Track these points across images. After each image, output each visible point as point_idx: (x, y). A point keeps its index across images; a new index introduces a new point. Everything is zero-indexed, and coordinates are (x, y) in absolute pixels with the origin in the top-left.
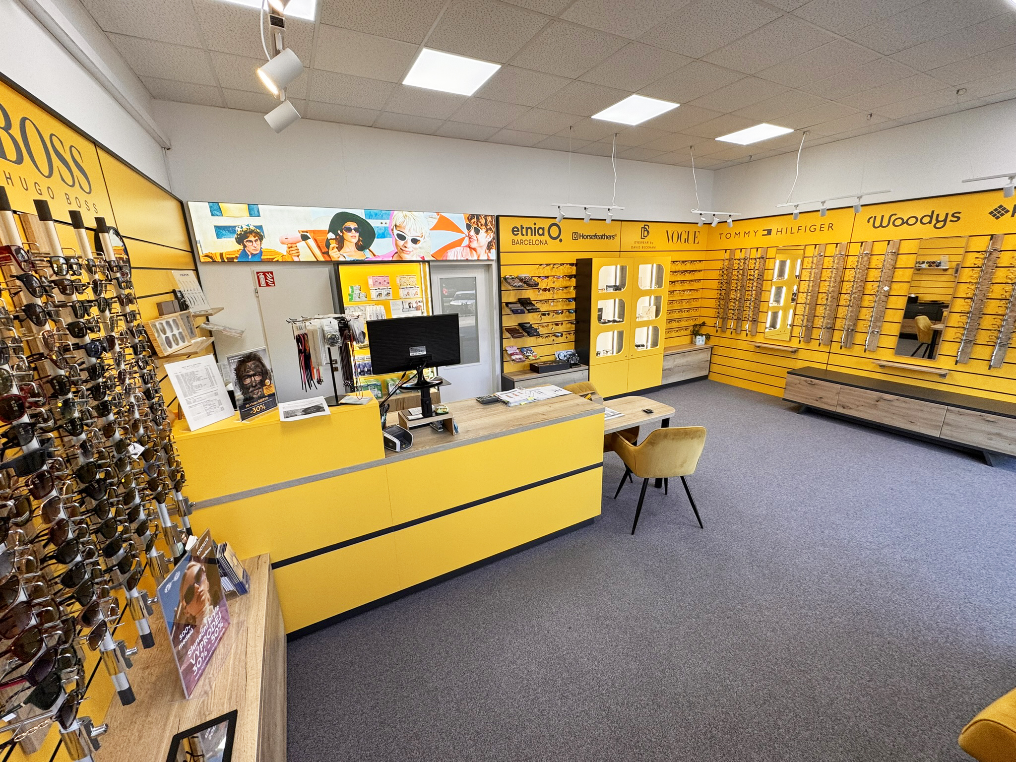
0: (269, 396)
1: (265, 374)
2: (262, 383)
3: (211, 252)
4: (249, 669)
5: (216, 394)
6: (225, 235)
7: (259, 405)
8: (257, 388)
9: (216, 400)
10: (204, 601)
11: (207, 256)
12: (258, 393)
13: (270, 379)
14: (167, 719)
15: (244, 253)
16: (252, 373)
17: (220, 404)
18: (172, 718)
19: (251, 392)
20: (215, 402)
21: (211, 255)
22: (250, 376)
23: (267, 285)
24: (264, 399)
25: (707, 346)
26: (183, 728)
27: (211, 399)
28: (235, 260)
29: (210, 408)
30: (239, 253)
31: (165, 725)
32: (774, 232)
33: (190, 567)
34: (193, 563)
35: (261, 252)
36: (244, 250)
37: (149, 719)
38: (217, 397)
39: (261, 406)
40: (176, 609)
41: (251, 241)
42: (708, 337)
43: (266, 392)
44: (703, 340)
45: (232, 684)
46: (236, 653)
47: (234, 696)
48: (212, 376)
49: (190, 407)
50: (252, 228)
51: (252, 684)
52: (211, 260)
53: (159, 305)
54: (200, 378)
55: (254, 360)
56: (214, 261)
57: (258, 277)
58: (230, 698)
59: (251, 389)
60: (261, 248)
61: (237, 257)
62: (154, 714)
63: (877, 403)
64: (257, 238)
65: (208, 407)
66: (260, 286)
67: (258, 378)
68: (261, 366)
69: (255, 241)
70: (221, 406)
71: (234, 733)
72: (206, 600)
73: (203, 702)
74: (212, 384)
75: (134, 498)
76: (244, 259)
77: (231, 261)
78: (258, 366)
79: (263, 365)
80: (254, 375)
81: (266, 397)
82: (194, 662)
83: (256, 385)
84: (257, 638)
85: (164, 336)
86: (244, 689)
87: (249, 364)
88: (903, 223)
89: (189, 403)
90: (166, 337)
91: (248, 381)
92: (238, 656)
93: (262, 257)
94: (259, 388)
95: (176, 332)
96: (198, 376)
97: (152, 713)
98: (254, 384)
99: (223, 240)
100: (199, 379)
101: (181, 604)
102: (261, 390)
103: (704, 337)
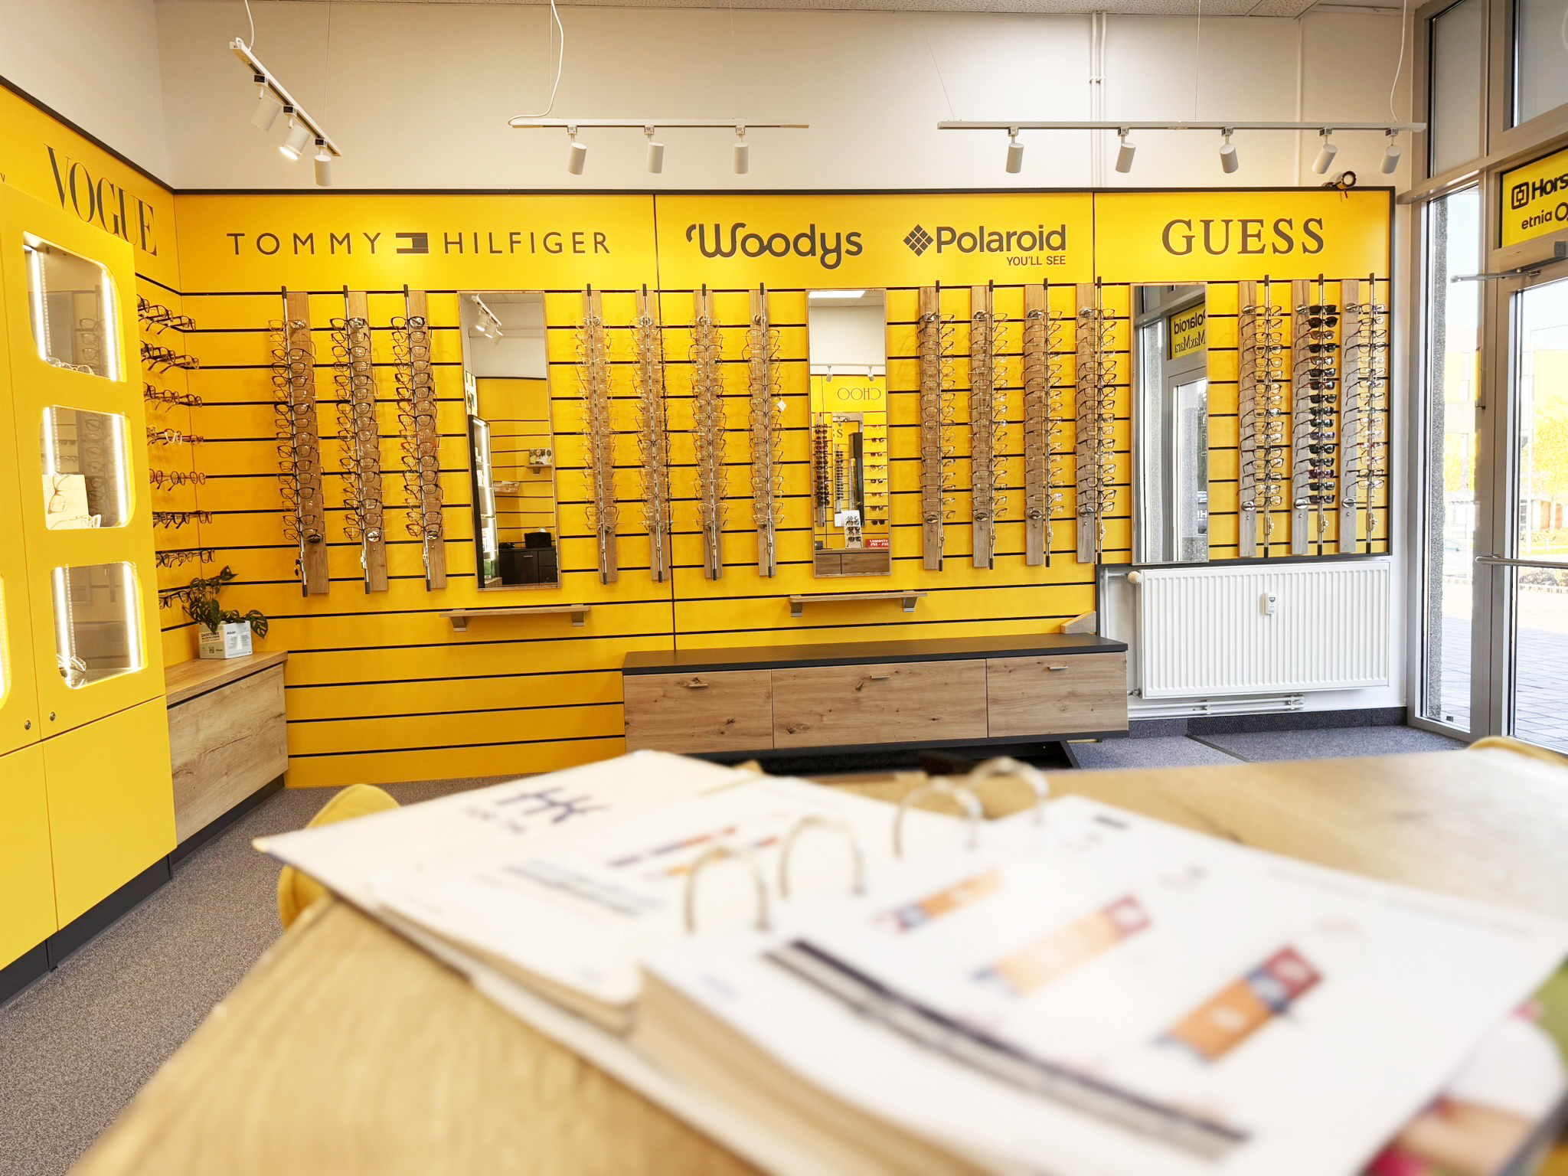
25: (266, 658)
32: (435, 243)
42: (259, 624)
44: (244, 638)
63: (860, 695)
88: (762, 250)
103: (248, 623)
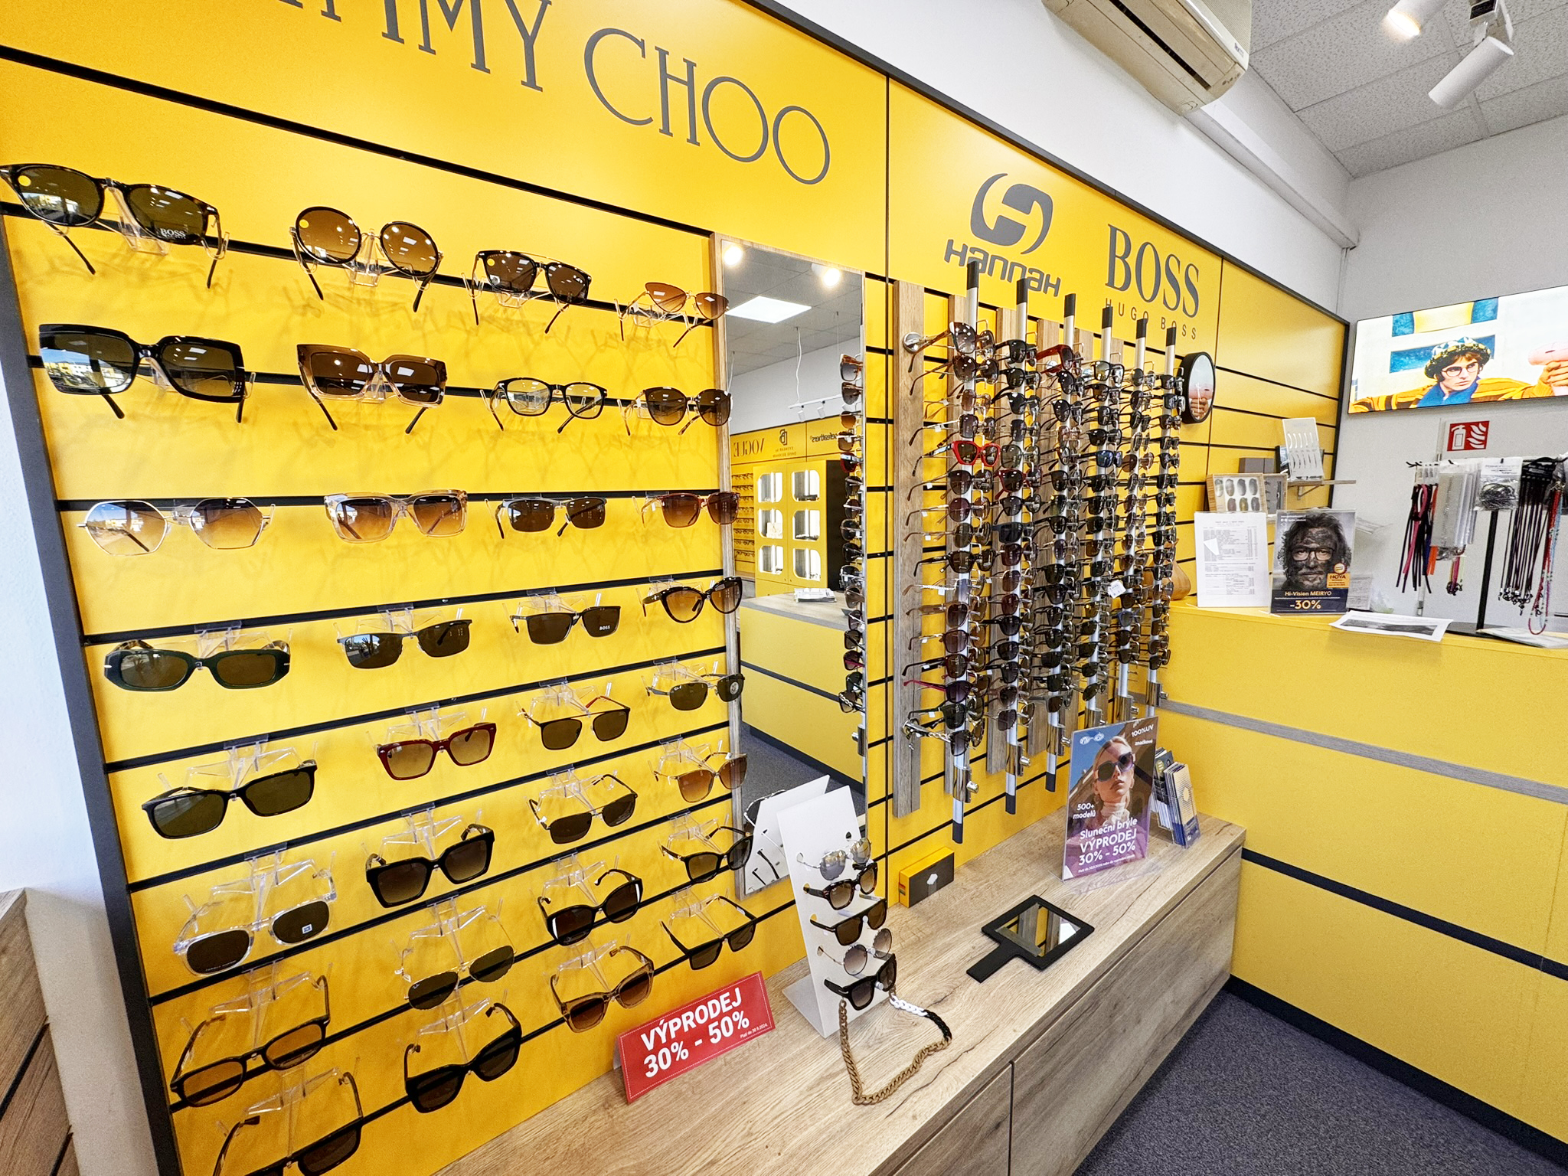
0: (1336, 591)
1: (1339, 552)
2: (1329, 567)
3: (1370, 397)
4: (1132, 910)
5: (1250, 569)
6: (1408, 364)
7: (1310, 600)
8: (1315, 570)
9: (1247, 576)
10: (1120, 795)
11: (1363, 403)
12: (1315, 580)
13: (1347, 564)
14: (1039, 880)
15: (1437, 391)
16: (1314, 545)
17: (1252, 582)
18: (1041, 883)
19: (1304, 574)
20: (1244, 578)
21: (1369, 401)
22: (1310, 550)
23: (1468, 446)
24: (1322, 593)
26: (1044, 897)
27: (1242, 573)
28: (1412, 406)
29: (1234, 585)
30: (1425, 392)
31: (1035, 883)
33: (1116, 741)
34: (1122, 738)
35: (1475, 386)
36: (1438, 386)
37: (1029, 868)
38: (1250, 574)
39: (1313, 602)
40: (1085, 771)
41: (1459, 369)
43: (1331, 583)
45: (1106, 907)
46: (1130, 887)
47: (1101, 917)
48: (1253, 542)
49: (1207, 575)
50: (1469, 343)
51: (1125, 924)
52: (1367, 410)
53: (1242, 461)
54: (1235, 540)
55: (1325, 526)
56: (1372, 411)
57: (1452, 435)
58: (1097, 915)
59: (1304, 570)
60: (1478, 378)
61: (1418, 401)
62: (1034, 869)
64: (1474, 360)
65: (1232, 583)
66: (1450, 448)
67: (1322, 557)
68: (1335, 538)
69: (1468, 367)
70: (1252, 588)
71: (1078, 943)
72: (1123, 798)
73: (1073, 895)
74: (1250, 554)
75: (1092, 633)
76: (1432, 403)
77: (1404, 408)
78: (1330, 537)
79: (1340, 538)
80: (1316, 550)
81: (1328, 590)
82: (1084, 850)
83: (1316, 567)
84: (1162, 893)
85: (1227, 498)
86: (1115, 920)
87: (1314, 531)
89: (1207, 569)
90: (1231, 499)
91: (1303, 556)
92: (1130, 890)
93: (1473, 396)
94: (1320, 573)
95: (1249, 496)
96: (1234, 538)
97: (1033, 865)
98: (1312, 564)
99: (1401, 374)
100: (1232, 543)
101: (1092, 772)
102: (1322, 577)
